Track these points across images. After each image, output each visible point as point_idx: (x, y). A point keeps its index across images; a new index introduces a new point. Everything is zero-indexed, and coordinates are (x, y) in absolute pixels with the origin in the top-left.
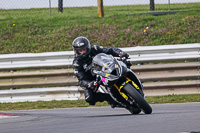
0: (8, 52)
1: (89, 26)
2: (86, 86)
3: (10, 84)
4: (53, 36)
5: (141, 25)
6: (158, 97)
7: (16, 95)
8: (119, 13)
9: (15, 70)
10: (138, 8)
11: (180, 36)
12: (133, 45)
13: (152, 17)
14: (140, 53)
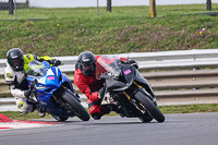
1: (140, 27)
5: (196, 26)
8: (173, 13)
12: (188, 48)
13: (208, 17)
14: (195, 56)
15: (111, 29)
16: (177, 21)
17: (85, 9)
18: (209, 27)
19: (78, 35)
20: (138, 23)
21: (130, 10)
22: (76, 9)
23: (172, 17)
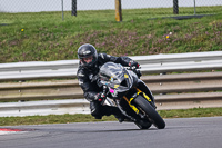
0: (16, 61)
1: (106, 32)
2: (93, 98)
3: (19, 96)
4: (66, 42)
5: (163, 30)
6: (183, 110)
7: (25, 108)
8: (139, 17)
9: (23, 80)
10: (161, 11)
11: (207, 42)
12: (155, 52)
13: (175, 21)
14: (162, 61)
15: (76, 33)
16: (143, 25)
17: (49, 13)
18: (175, 31)
19: (43, 40)
20: (104, 27)
21: (96, 15)
22: (40, 13)
23: (138, 21)
